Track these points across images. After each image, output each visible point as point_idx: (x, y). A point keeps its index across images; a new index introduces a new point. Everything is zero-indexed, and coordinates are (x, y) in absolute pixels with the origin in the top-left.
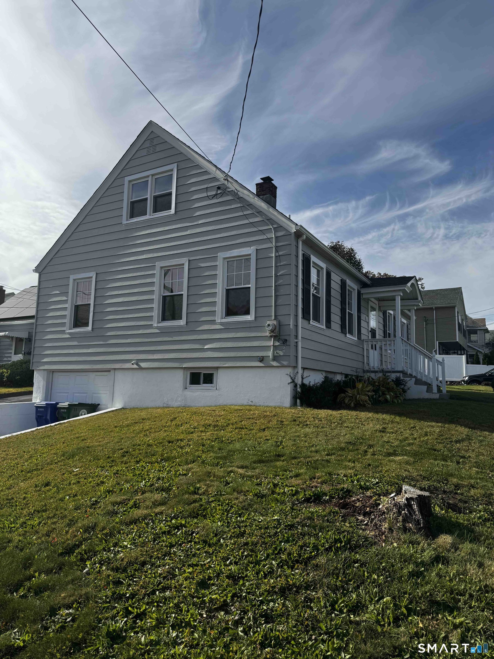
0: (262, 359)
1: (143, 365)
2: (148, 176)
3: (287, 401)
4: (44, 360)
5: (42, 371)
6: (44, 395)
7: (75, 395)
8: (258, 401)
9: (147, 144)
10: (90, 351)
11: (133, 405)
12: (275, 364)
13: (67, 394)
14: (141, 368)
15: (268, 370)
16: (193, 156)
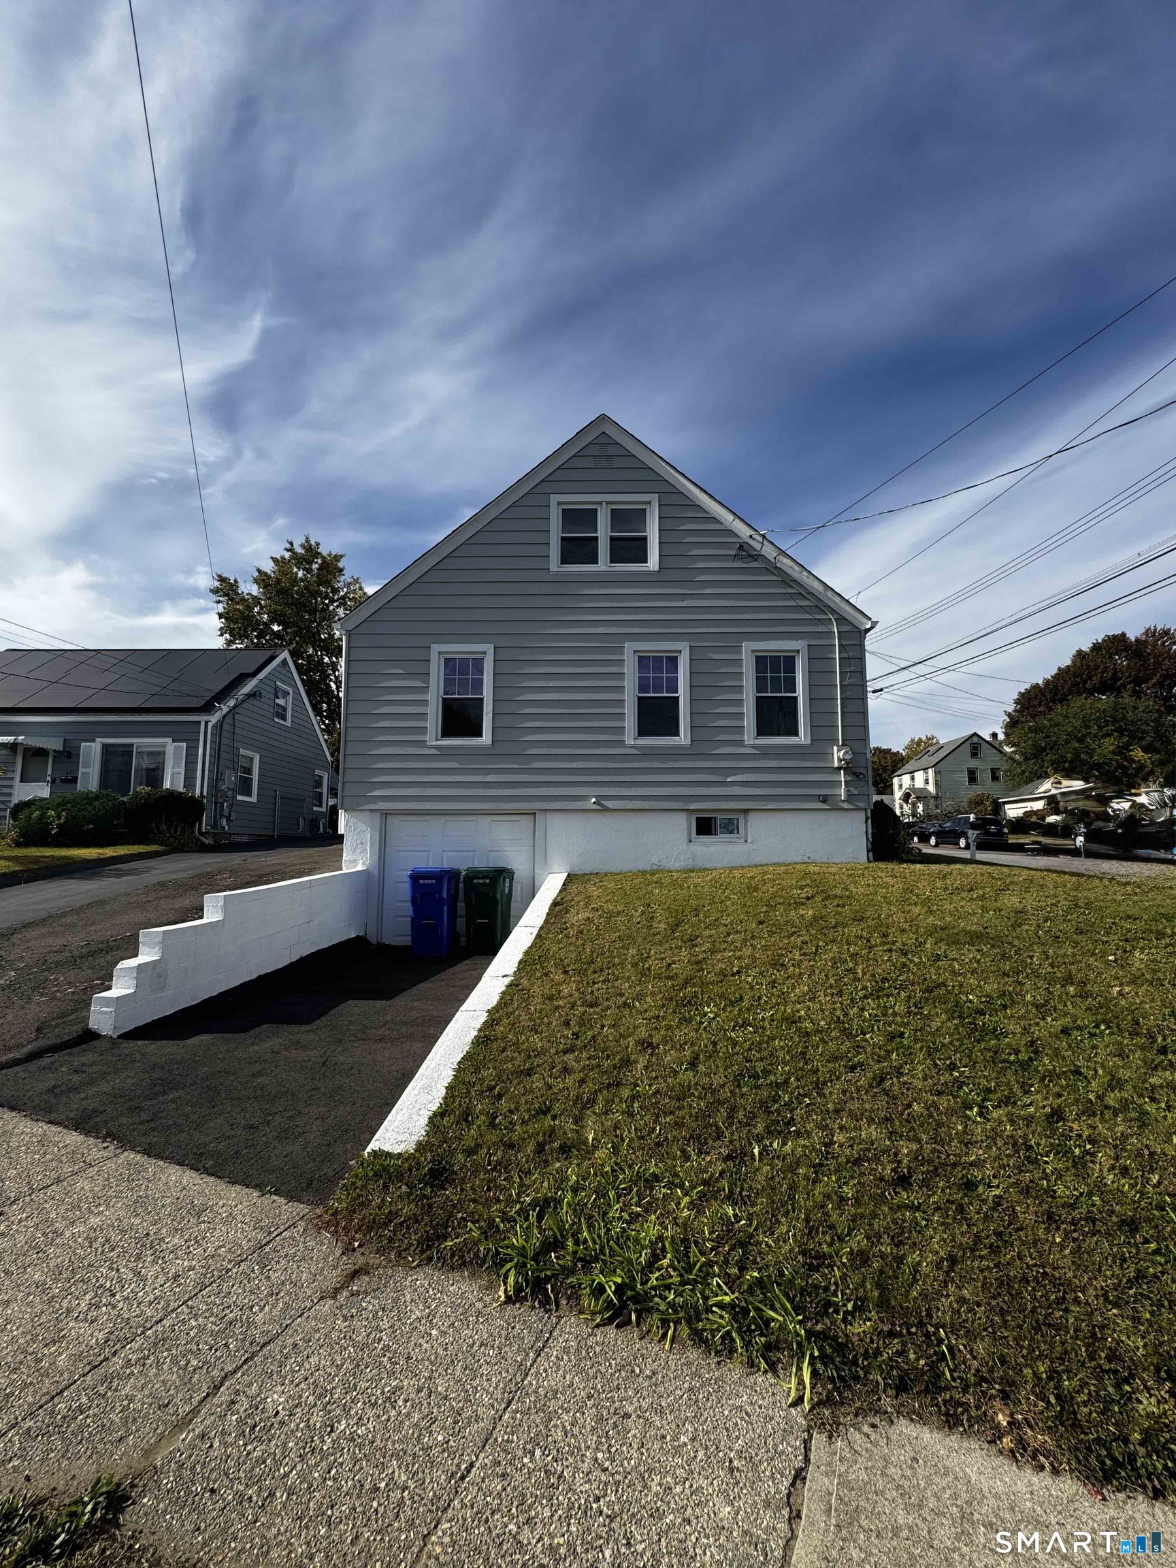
0: (825, 799)
1: (609, 804)
2: (601, 503)
3: (862, 855)
4: (375, 793)
5: (368, 814)
6: (377, 857)
7: (445, 854)
8: (819, 857)
9: (594, 450)
10: (489, 778)
11: (587, 868)
12: (846, 805)
13: (426, 854)
14: (606, 810)
15: (833, 814)
16: (688, 490)
